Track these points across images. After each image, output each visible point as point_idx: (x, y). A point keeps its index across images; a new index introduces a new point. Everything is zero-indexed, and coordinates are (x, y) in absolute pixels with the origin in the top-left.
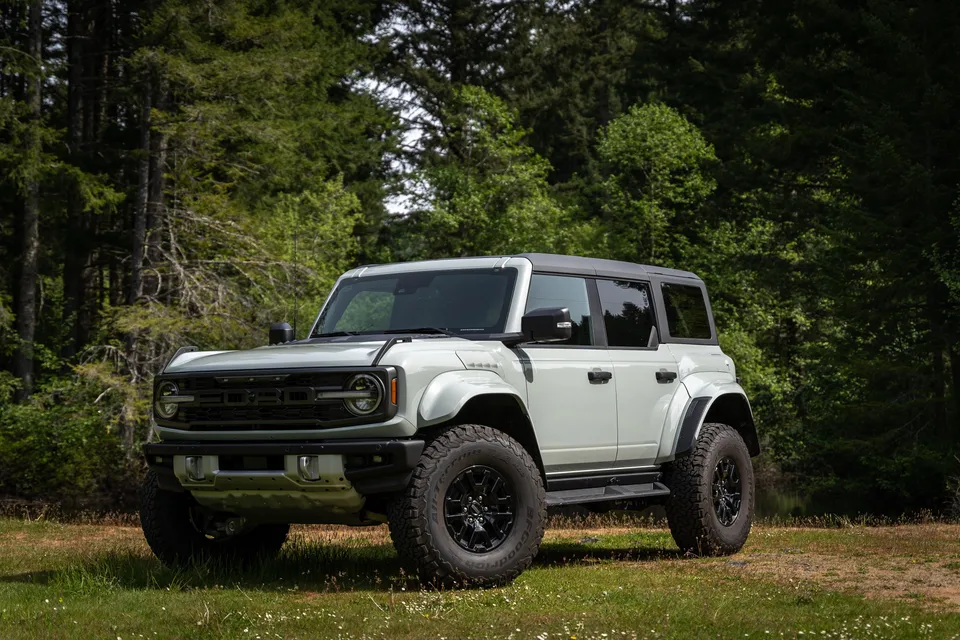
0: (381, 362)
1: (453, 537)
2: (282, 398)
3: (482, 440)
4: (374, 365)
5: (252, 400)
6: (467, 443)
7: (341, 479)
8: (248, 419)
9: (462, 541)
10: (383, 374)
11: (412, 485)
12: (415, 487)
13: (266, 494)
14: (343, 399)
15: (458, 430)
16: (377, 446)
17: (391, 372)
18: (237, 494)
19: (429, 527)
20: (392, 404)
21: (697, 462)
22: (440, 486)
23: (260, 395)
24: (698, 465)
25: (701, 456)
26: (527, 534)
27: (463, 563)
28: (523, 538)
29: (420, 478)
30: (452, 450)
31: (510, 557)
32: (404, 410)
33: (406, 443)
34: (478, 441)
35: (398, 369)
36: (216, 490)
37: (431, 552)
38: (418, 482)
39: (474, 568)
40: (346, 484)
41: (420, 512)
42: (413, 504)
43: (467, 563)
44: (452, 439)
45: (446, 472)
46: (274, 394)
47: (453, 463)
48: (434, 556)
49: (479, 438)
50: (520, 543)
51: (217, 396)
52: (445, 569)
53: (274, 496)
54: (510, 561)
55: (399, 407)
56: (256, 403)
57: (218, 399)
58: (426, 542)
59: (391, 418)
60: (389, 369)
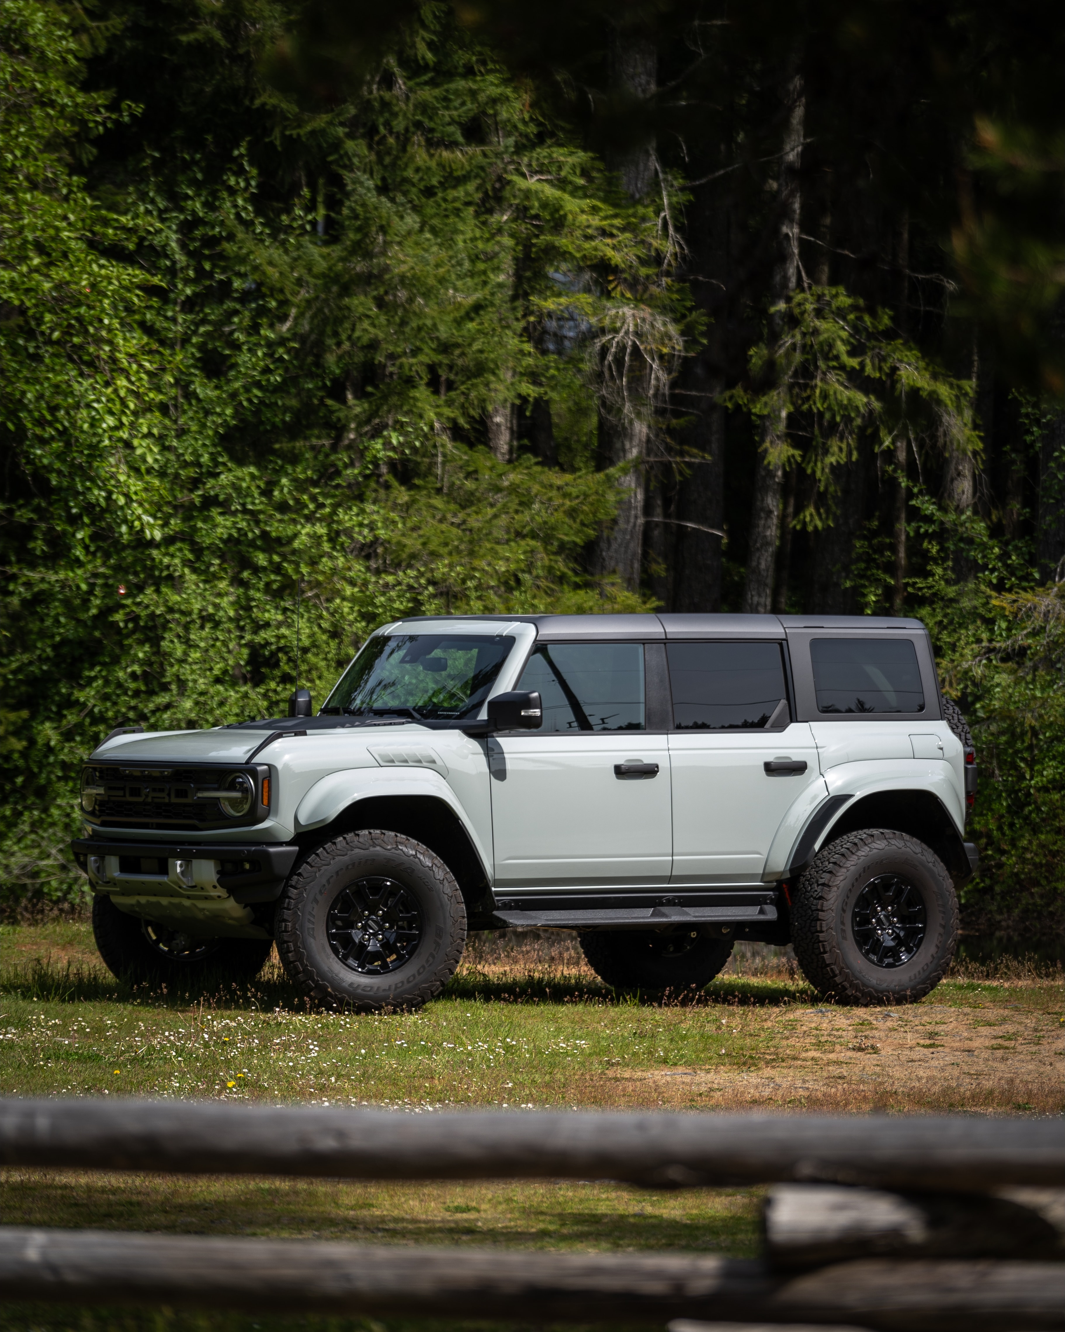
0: (255, 760)
1: (337, 955)
2: (169, 795)
3: (378, 848)
4: (247, 762)
5: (147, 796)
6: (357, 851)
7: (215, 887)
8: (146, 816)
9: (351, 961)
10: (253, 772)
11: (285, 895)
12: (290, 898)
13: (164, 901)
14: (218, 798)
15: (350, 836)
16: (242, 851)
17: (263, 771)
18: (143, 900)
19: (303, 943)
20: (262, 807)
21: (821, 881)
22: (319, 897)
23: (154, 790)
24: (823, 885)
25: (830, 872)
26: (434, 957)
27: (345, 985)
28: (427, 961)
29: (295, 888)
30: (337, 858)
31: (409, 982)
32: (276, 813)
33: (272, 850)
34: (372, 849)
35: (271, 768)
36: (123, 894)
37: (305, 971)
38: (293, 892)
39: (359, 991)
40: (221, 892)
41: (294, 925)
42: (285, 917)
43: (351, 984)
44: (339, 846)
45: (328, 881)
46: (162, 790)
47: (337, 873)
48: (309, 975)
49: (374, 845)
50: (423, 967)
51: (119, 789)
52: (322, 989)
53: (170, 903)
54: (407, 986)
55: (269, 811)
56: (149, 800)
57: (121, 793)
58: (300, 960)
59: (262, 820)
60: (259, 768)
